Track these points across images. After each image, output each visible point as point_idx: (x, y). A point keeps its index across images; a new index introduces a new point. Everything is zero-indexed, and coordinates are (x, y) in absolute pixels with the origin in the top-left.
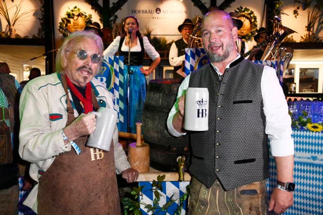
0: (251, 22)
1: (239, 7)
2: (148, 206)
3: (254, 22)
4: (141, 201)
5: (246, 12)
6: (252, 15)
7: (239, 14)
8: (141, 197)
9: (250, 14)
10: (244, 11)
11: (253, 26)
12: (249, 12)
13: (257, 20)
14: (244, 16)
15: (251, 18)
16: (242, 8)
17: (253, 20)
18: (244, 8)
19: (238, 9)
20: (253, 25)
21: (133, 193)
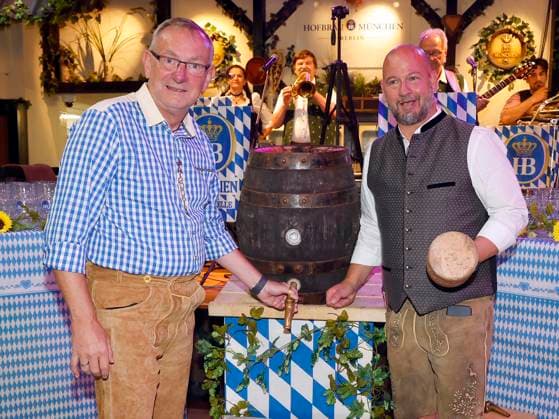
0: (523, 44)
1: (501, 15)
2: (238, 356)
3: (528, 42)
4: (228, 348)
5: (513, 24)
6: (525, 31)
7: (501, 29)
8: (227, 342)
9: (521, 28)
10: (510, 23)
11: (527, 50)
12: (520, 24)
13: (534, 39)
14: (510, 32)
15: (523, 35)
16: (505, 17)
17: (526, 39)
18: (509, 17)
19: (499, 19)
20: (527, 47)
21: (215, 334)
